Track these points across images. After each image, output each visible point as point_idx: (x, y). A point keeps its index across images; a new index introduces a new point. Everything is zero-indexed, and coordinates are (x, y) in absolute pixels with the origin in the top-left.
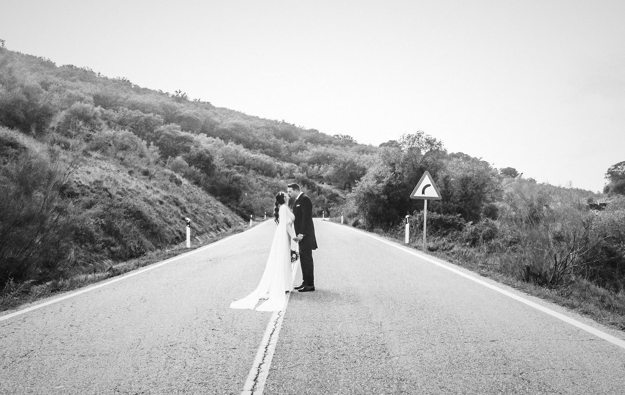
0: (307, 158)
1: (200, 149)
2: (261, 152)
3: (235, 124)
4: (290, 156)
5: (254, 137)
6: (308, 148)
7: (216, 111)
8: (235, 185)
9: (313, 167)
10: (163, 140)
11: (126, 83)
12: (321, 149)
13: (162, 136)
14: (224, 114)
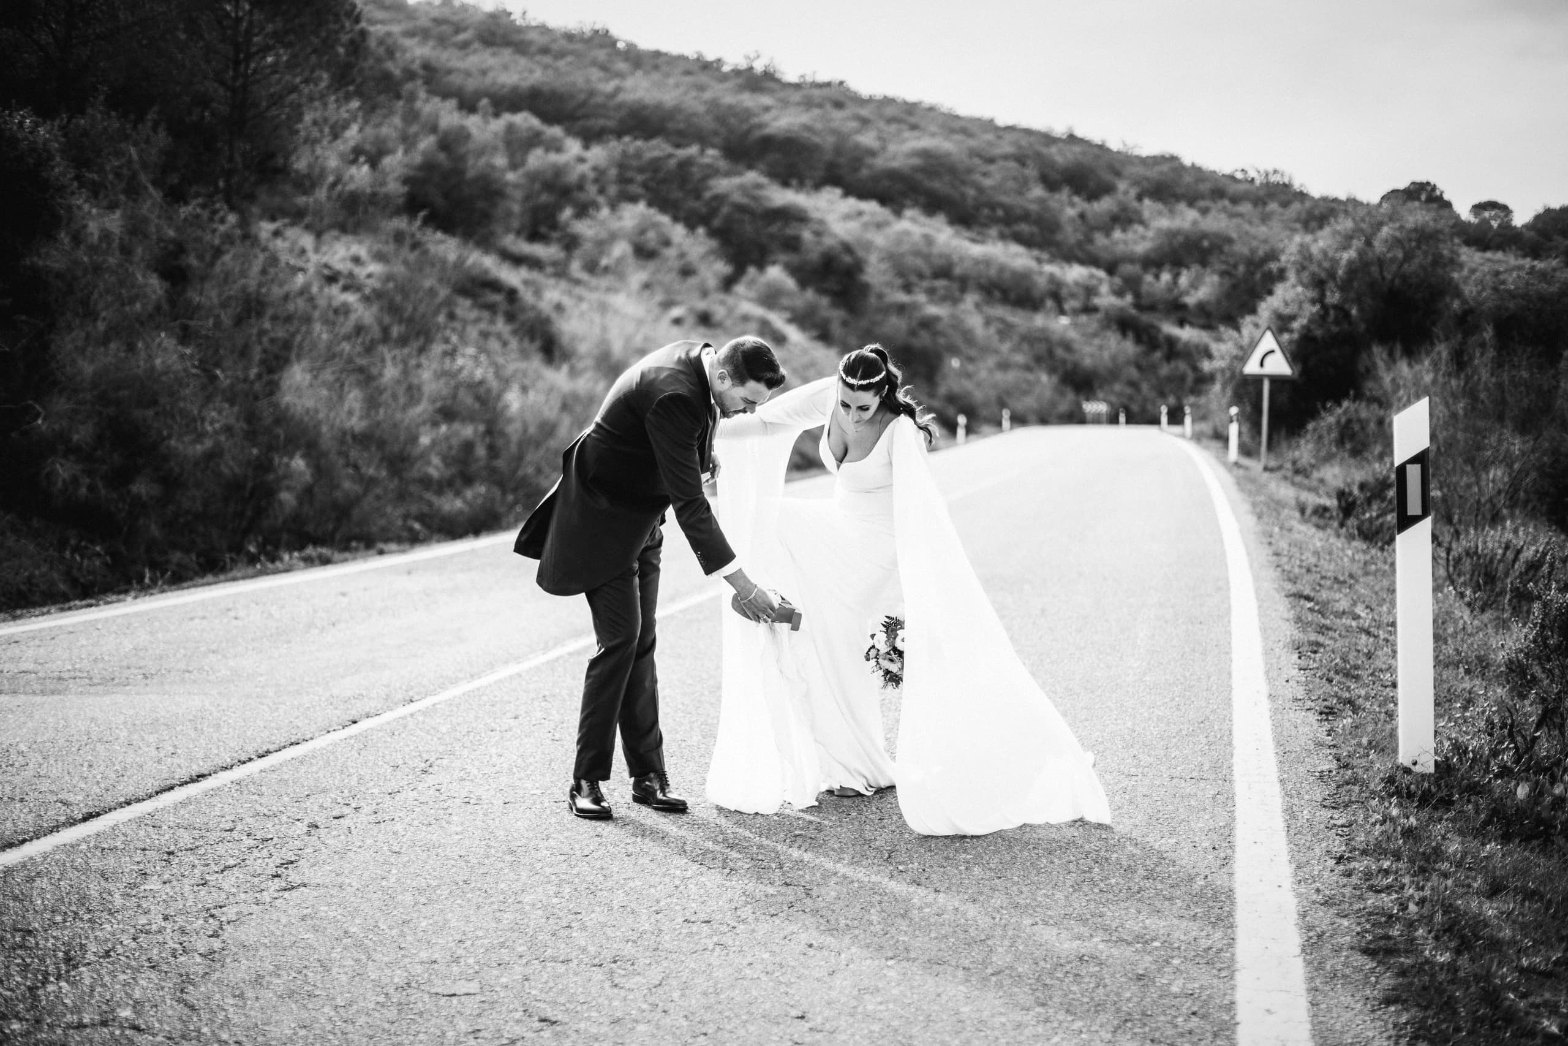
0: (1141, 248)
1: (828, 242)
2: (1002, 237)
3: (925, 154)
4: (1090, 242)
5: (980, 189)
6: (1146, 214)
7: (865, 112)
8: (924, 339)
9: (1157, 277)
10: (728, 219)
11: (603, 40)
12: (1186, 218)
13: (725, 210)
14: (890, 120)
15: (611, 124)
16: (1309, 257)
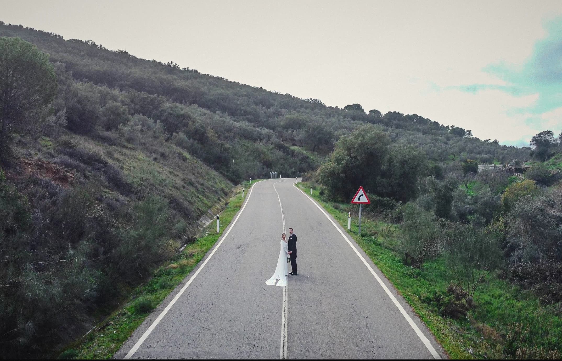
0: (282, 123)
1: (196, 125)
2: (244, 120)
3: (221, 94)
4: (268, 120)
5: (237, 105)
6: (283, 112)
8: (225, 154)
9: (287, 131)
10: (166, 117)
12: (294, 114)
13: (165, 114)
14: (211, 84)
15: (129, 83)
16: (346, 141)
